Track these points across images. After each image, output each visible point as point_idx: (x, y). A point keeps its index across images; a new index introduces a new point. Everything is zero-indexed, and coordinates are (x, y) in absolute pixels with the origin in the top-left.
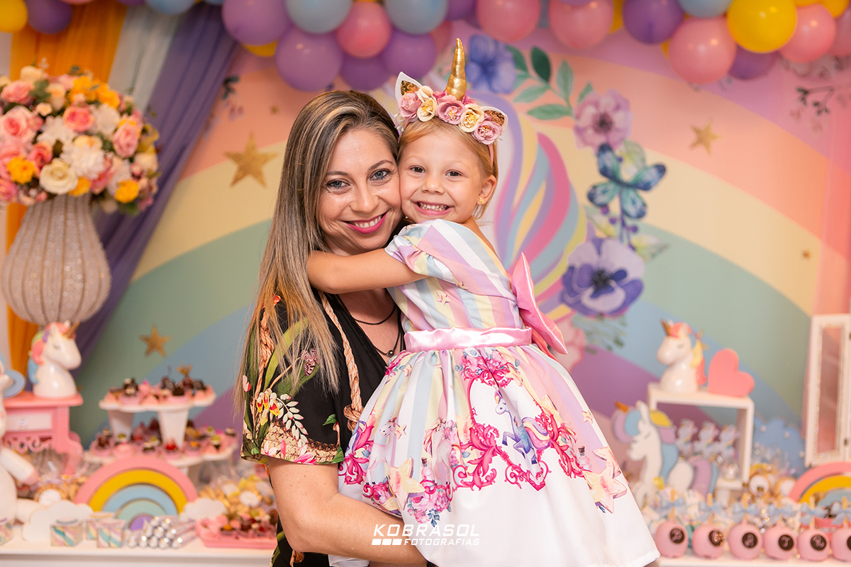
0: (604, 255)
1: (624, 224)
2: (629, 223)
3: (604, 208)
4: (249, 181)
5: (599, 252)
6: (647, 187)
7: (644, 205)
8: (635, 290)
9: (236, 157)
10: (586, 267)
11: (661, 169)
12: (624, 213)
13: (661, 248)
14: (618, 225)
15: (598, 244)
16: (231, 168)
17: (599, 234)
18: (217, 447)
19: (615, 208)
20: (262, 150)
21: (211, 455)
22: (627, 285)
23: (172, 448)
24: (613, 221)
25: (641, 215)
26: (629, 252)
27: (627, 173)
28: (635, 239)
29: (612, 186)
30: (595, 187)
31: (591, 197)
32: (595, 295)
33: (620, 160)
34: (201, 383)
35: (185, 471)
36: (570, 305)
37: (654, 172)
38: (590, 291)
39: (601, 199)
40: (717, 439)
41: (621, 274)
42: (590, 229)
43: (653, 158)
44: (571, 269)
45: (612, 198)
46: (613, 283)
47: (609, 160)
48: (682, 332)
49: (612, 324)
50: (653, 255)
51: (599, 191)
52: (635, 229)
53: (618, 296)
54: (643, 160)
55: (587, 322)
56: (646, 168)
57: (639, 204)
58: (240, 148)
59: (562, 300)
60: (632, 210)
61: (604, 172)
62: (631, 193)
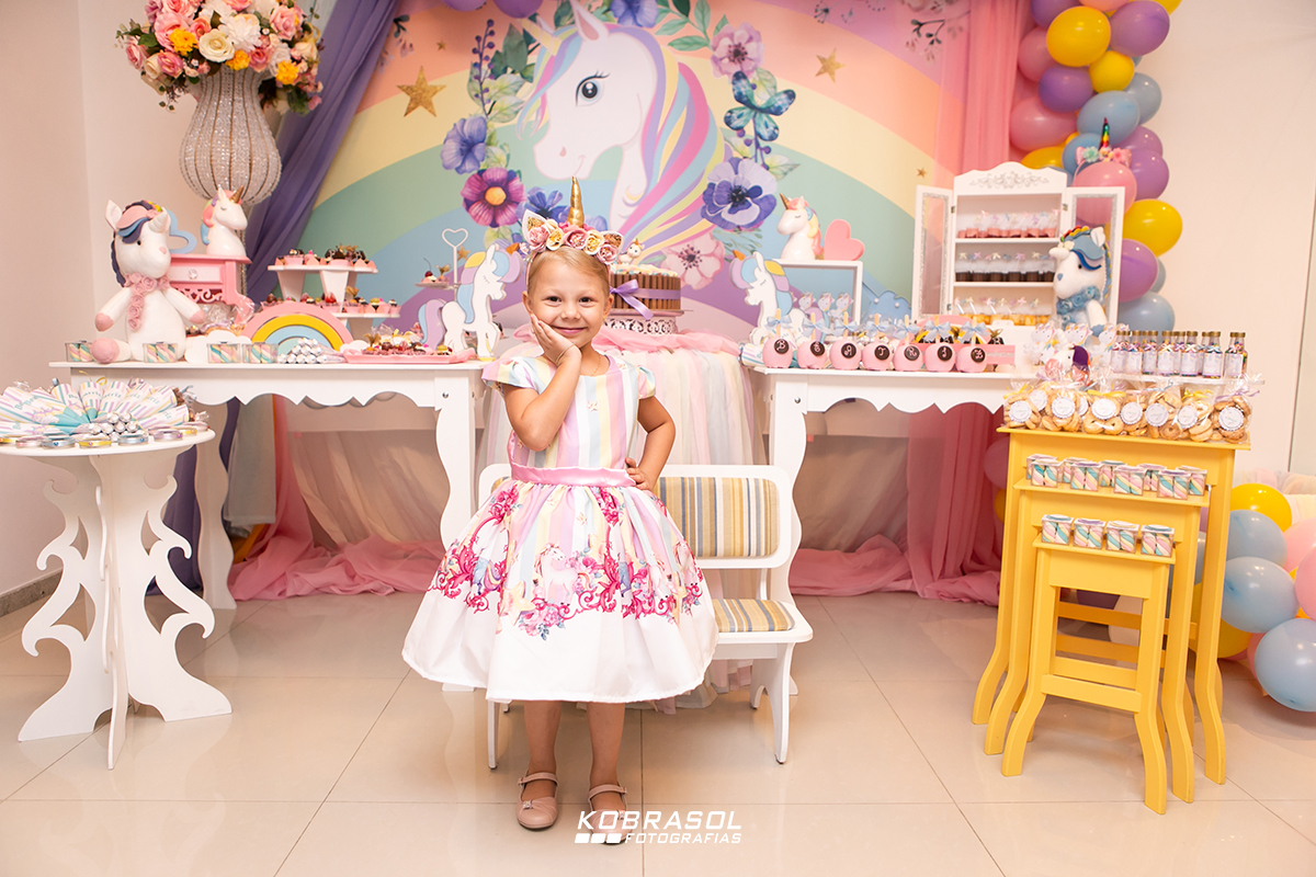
0: (740, 175)
1: (758, 146)
2: (762, 144)
3: (740, 130)
4: (420, 109)
5: (736, 173)
6: (778, 112)
7: (776, 128)
8: (768, 206)
9: (408, 90)
10: (725, 184)
11: (791, 95)
12: (758, 134)
13: (793, 167)
14: (753, 145)
15: (735, 163)
16: (404, 100)
17: (736, 155)
18: (376, 307)
19: (750, 131)
20: (431, 83)
21: (370, 314)
22: (761, 199)
23: (331, 301)
24: (748, 143)
25: (773, 137)
26: (763, 169)
27: (760, 99)
28: (768, 159)
29: (747, 111)
30: (730, 112)
31: (728, 121)
32: (731, 211)
33: (754, 87)
34: (362, 253)
35: (345, 323)
36: (710, 220)
37: (784, 97)
38: (729, 206)
39: (737, 123)
40: (834, 307)
41: (757, 191)
42: (728, 150)
43: (783, 86)
44: (711, 186)
45: (747, 121)
46: (749, 199)
47: (743, 86)
48: (800, 206)
49: (749, 235)
50: (785, 174)
51: (735, 115)
52: (768, 150)
53: (754, 211)
54: (775, 87)
55: (726, 235)
56: (777, 95)
57: (771, 128)
58: (412, 83)
59: (704, 215)
60: (765, 133)
61: (739, 98)
62: (764, 117)
